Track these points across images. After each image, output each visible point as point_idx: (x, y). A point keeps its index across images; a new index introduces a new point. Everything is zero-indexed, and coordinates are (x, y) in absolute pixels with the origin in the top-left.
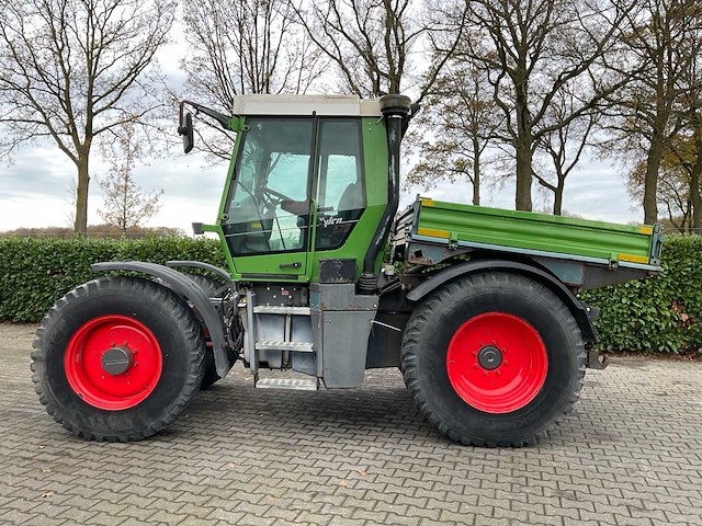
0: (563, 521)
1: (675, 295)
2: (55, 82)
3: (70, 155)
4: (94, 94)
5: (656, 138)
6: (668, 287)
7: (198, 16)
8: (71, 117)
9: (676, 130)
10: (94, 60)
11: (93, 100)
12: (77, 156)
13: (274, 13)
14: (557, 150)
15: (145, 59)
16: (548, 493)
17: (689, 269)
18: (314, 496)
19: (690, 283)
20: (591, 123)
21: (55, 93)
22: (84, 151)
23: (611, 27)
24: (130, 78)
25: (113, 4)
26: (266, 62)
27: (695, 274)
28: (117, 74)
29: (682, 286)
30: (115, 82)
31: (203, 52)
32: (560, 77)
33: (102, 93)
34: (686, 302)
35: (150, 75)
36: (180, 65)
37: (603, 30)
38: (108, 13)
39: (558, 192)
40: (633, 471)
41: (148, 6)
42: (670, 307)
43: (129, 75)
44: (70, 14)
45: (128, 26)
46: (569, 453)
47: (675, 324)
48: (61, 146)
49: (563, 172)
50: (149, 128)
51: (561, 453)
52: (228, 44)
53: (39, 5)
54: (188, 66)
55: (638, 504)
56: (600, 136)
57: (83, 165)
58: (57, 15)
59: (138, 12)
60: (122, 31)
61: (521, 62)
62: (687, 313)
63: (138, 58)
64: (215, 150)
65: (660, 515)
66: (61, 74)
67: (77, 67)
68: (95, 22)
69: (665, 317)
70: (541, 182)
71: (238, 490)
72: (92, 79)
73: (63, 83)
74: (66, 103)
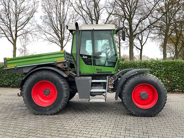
0: (125, 137)
1: (166, 76)
2: (7, 23)
3: (11, 42)
4: (17, 26)
5: (166, 35)
6: (164, 74)
7: (45, 5)
8: (11, 32)
9: (171, 33)
10: (17, 17)
11: (17, 27)
12: (13, 42)
13: (65, 4)
14: (141, 39)
15: (31, 16)
16: (123, 129)
17: (169, 69)
18: (58, 132)
19: (170, 73)
20: (149, 32)
21: (7, 26)
22: (15, 41)
23: (153, 6)
24: (27, 21)
25: (22, 2)
26: (63, 17)
27: (171, 70)
28: (23, 20)
29: (168, 73)
30: (23, 22)
31: (46, 14)
32: (140, 20)
33: (20, 25)
34: (169, 78)
35: (32, 21)
36: (40, 18)
37: (151, 7)
38: (21, 4)
39: (141, 50)
40: (147, 123)
41: (31, 2)
42: (165, 79)
43: (27, 20)
44: (11, 4)
45: (26, 7)
46: (131, 118)
47: (166, 84)
48: (9, 40)
49: (142, 45)
50: (32, 34)
51: (129, 118)
52: (53, 12)
53: (2, 2)
54: (42, 18)
55: (146, 131)
56: (152, 35)
57: (14, 45)
58: (7, 5)
59: (29, 4)
60: (25, 9)
61: (130, 16)
62: (169, 80)
63: (29, 16)
64: (50, 40)
65: (151, 134)
66: (8, 21)
67: (12, 19)
68: (17, 7)
69: (164, 82)
70: (137, 47)
71: (38, 131)
72: (17, 22)
73: (9, 23)
74: (10, 28)
